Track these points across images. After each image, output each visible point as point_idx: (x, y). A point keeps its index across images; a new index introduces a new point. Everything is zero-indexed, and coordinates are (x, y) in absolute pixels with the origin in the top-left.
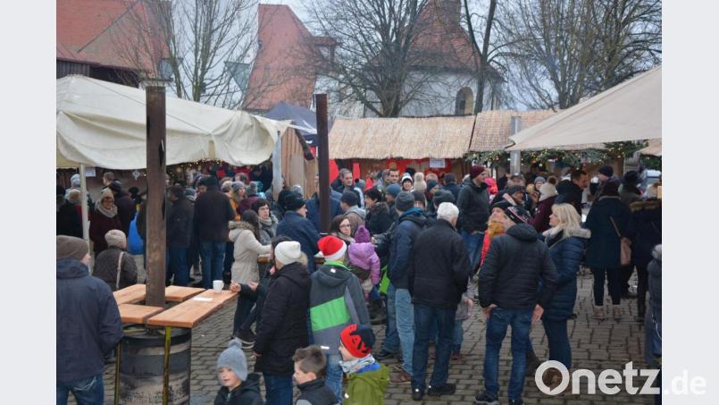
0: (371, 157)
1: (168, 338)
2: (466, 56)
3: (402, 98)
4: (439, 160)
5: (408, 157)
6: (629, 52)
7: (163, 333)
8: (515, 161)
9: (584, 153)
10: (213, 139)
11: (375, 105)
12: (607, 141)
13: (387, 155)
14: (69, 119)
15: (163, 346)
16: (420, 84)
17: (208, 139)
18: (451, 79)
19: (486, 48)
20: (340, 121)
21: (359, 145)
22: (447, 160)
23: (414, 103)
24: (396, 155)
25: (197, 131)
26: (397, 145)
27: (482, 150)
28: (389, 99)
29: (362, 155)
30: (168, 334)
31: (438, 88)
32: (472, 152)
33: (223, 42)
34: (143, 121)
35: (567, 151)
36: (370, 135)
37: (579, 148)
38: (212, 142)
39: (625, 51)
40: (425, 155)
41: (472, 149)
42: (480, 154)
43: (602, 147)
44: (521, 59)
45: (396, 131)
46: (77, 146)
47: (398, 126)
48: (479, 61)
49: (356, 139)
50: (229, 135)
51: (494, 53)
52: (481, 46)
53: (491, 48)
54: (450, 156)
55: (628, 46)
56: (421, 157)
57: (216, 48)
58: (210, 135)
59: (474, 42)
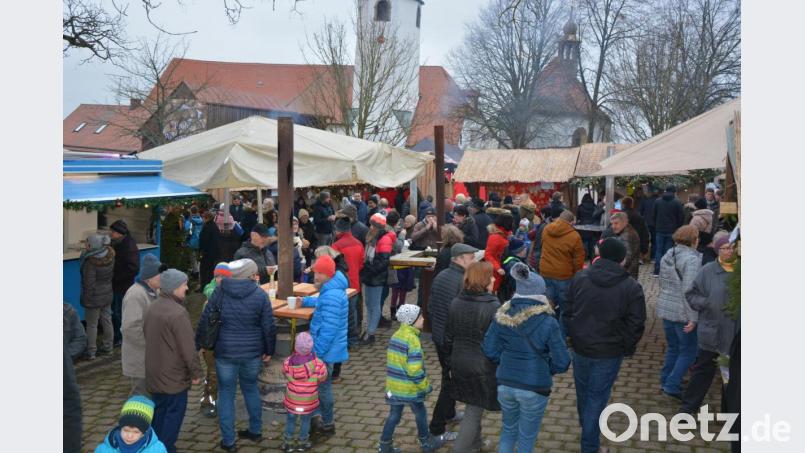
0: (493, 181)
1: (293, 327)
2: (580, 102)
3: (527, 136)
4: (549, 183)
5: (523, 181)
6: (716, 99)
7: (290, 321)
8: (610, 185)
9: (671, 178)
10: (356, 164)
11: (506, 142)
12: (691, 169)
13: (506, 180)
14: (243, 150)
15: (290, 332)
16: (542, 124)
17: (351, 164)
18: (567, 121)
19: (596, 96)
20: (470, 152)
21: (484, 171)
22: (555, 183)
23: (536, 139)
24: (513, 179)
25: (341, 157)
26: (515, 171)
27: (584, 175)
28: (517, 137)
29: (485, 180)
30: (294, 324)
31: (557, 128)
32: (576, 177)
33: (382, 91)
34: (276, 145)
35: (656, 177)
36: (493, 163)
37: (667, 174)
38: (354, 167)
39: (711, 98)
40: (537, 180)
41: (576, 174)
42: (583, 179)
43: (687, 174)
44: (624, 105)
45: (515, 159)
46: (247, 170)
47: (517, 155)
48: (590, 106)
49: (481, 166)
50: (370, 162)
51: (603, 99)
52: (592, 94)
53: (600, 96)
54: (558, 180)
55: (715, 93)
56: (533, 181)
57: (376, 96)
58: (352, 161)
59: (587, 92)
